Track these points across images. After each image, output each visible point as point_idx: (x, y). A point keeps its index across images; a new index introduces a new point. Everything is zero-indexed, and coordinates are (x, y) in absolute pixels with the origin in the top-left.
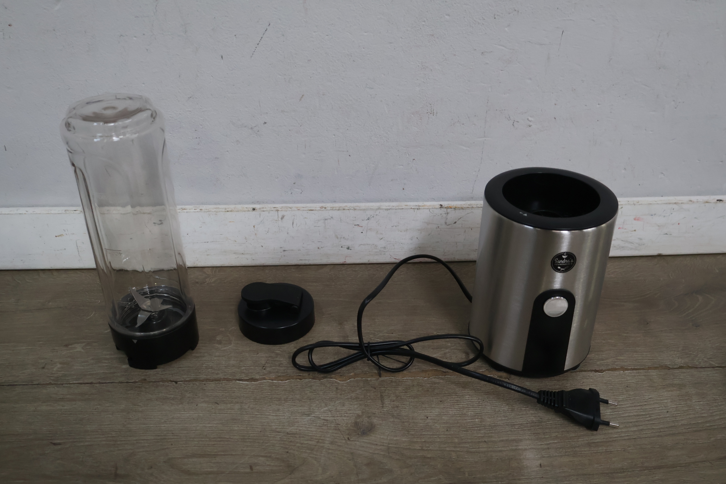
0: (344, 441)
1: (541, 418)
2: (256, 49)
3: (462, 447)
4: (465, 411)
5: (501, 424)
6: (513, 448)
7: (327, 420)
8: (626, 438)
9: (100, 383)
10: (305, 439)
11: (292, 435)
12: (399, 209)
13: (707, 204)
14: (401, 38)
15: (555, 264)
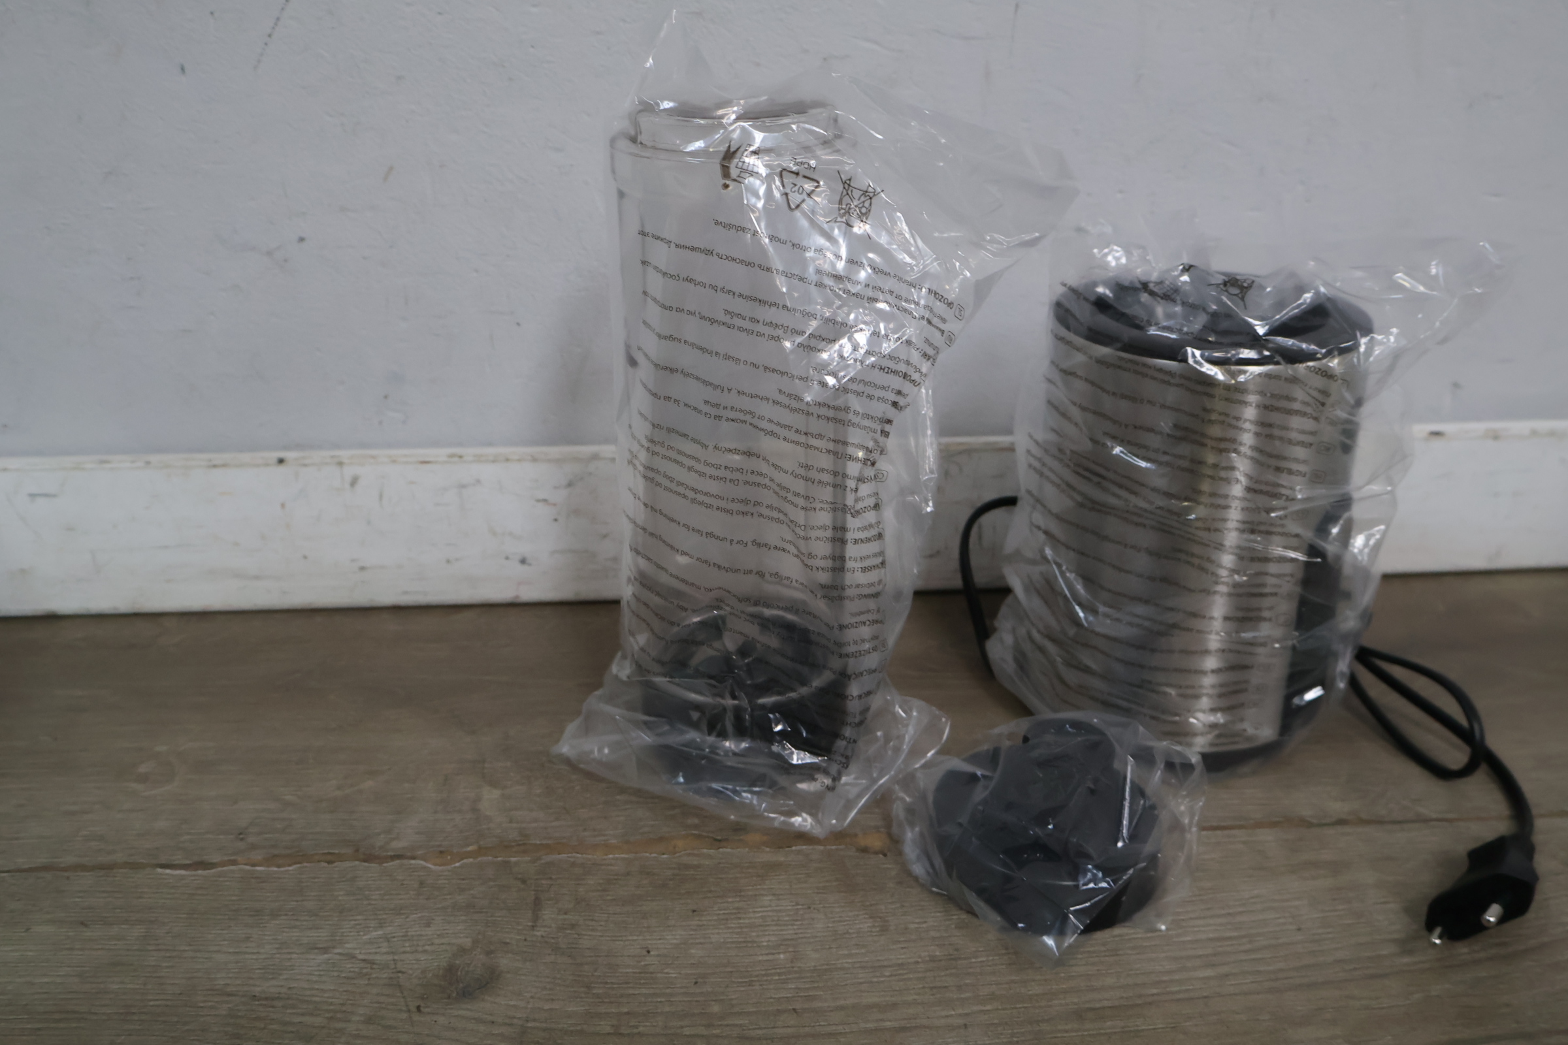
0: (405, 1016)
1: (957, 950)
2: (265, 47)
3: (727, 1025)
4: (754, 934)
5: (846, 965)
6: (870, 1025)
7: (372, 962)
8: (1181, 996)
10: (299, 1011)
11: (264, 1002)
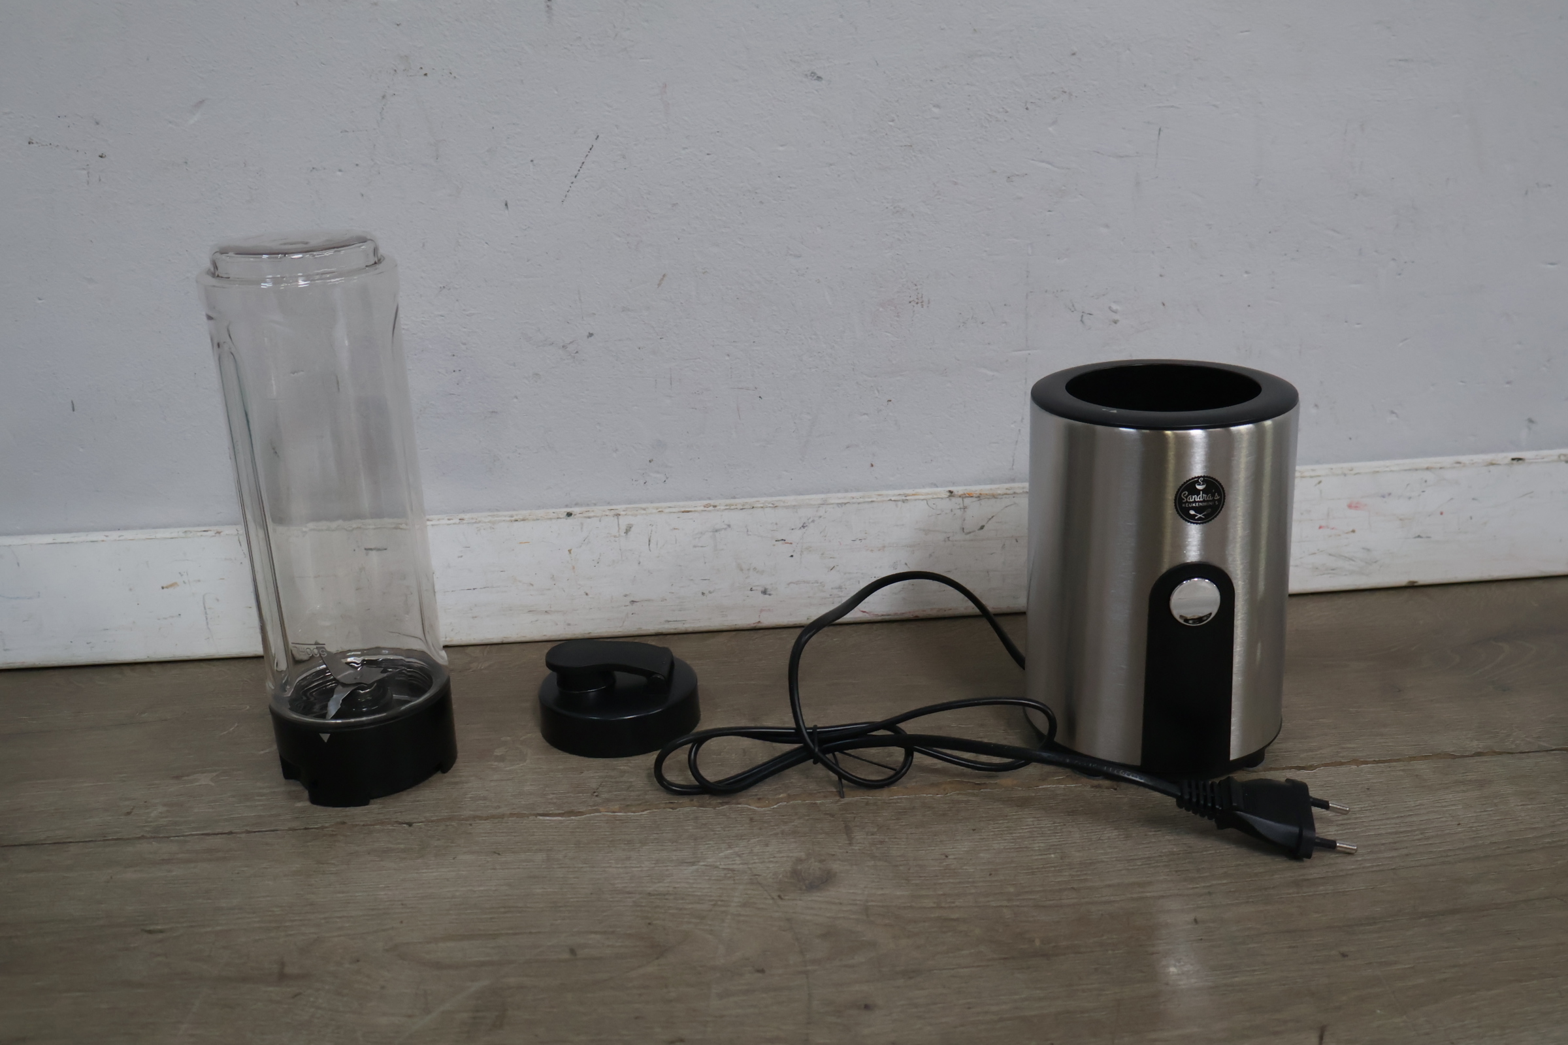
0: (771, 902)
1: (1190, 847)
2: (571, 185)
3: (1024, 899)
4: (1026, 843)
5: (1106, 860)
6: (1135, 896)
7: (733, 870)
8: (1375, 869)
9: (248, 832)
10: (687, 901)
11: (658, 897)
12: (864, 502)
13: (1492, 468)
14: (851, 154)
15: (1183, 505)
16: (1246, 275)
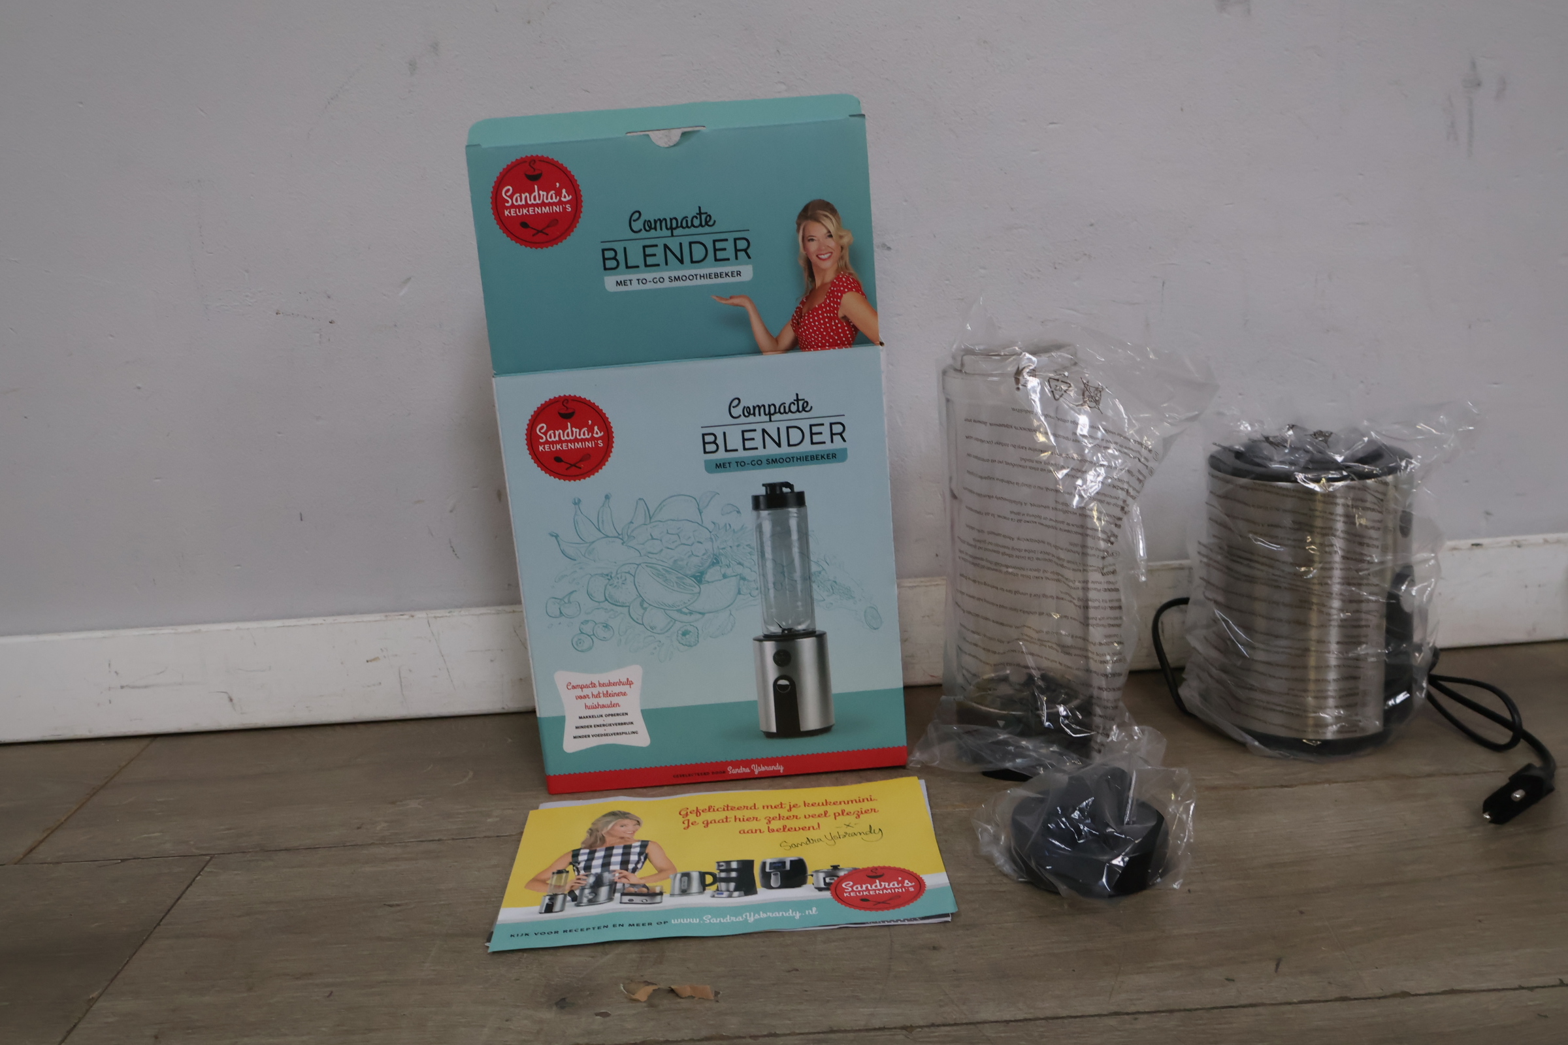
12: (931, 585)
13: (1455, 552)
14: (915, 306)
16: (1240, 397)
